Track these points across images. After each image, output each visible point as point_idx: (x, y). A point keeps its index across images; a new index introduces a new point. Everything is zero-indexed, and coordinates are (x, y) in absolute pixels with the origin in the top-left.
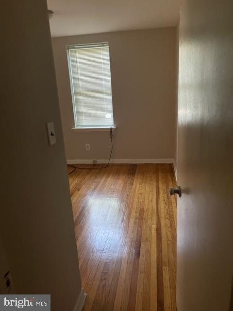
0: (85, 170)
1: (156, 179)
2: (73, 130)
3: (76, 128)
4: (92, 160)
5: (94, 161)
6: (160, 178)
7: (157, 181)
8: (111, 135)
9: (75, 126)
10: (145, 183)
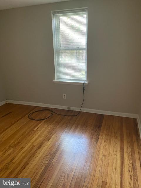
0: (60, 116)
1: (121, 138)
2: (54, 82)
3: (56, 80)
4: (67, 107)
5: (68, 108)
6: (125, 137)
7: (122, 141)
8: (84, 88)
9: (56, 78)
10: (110, 140)
